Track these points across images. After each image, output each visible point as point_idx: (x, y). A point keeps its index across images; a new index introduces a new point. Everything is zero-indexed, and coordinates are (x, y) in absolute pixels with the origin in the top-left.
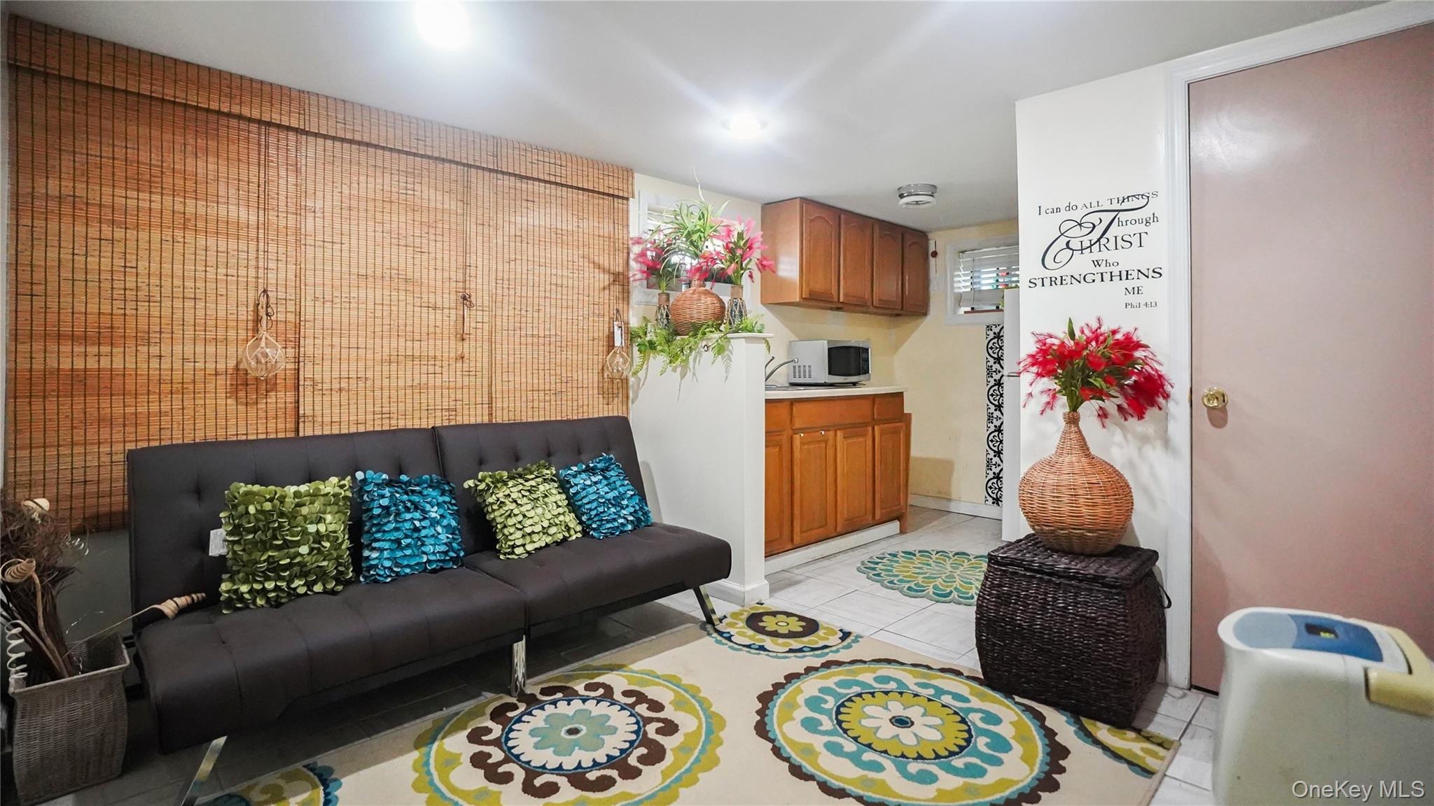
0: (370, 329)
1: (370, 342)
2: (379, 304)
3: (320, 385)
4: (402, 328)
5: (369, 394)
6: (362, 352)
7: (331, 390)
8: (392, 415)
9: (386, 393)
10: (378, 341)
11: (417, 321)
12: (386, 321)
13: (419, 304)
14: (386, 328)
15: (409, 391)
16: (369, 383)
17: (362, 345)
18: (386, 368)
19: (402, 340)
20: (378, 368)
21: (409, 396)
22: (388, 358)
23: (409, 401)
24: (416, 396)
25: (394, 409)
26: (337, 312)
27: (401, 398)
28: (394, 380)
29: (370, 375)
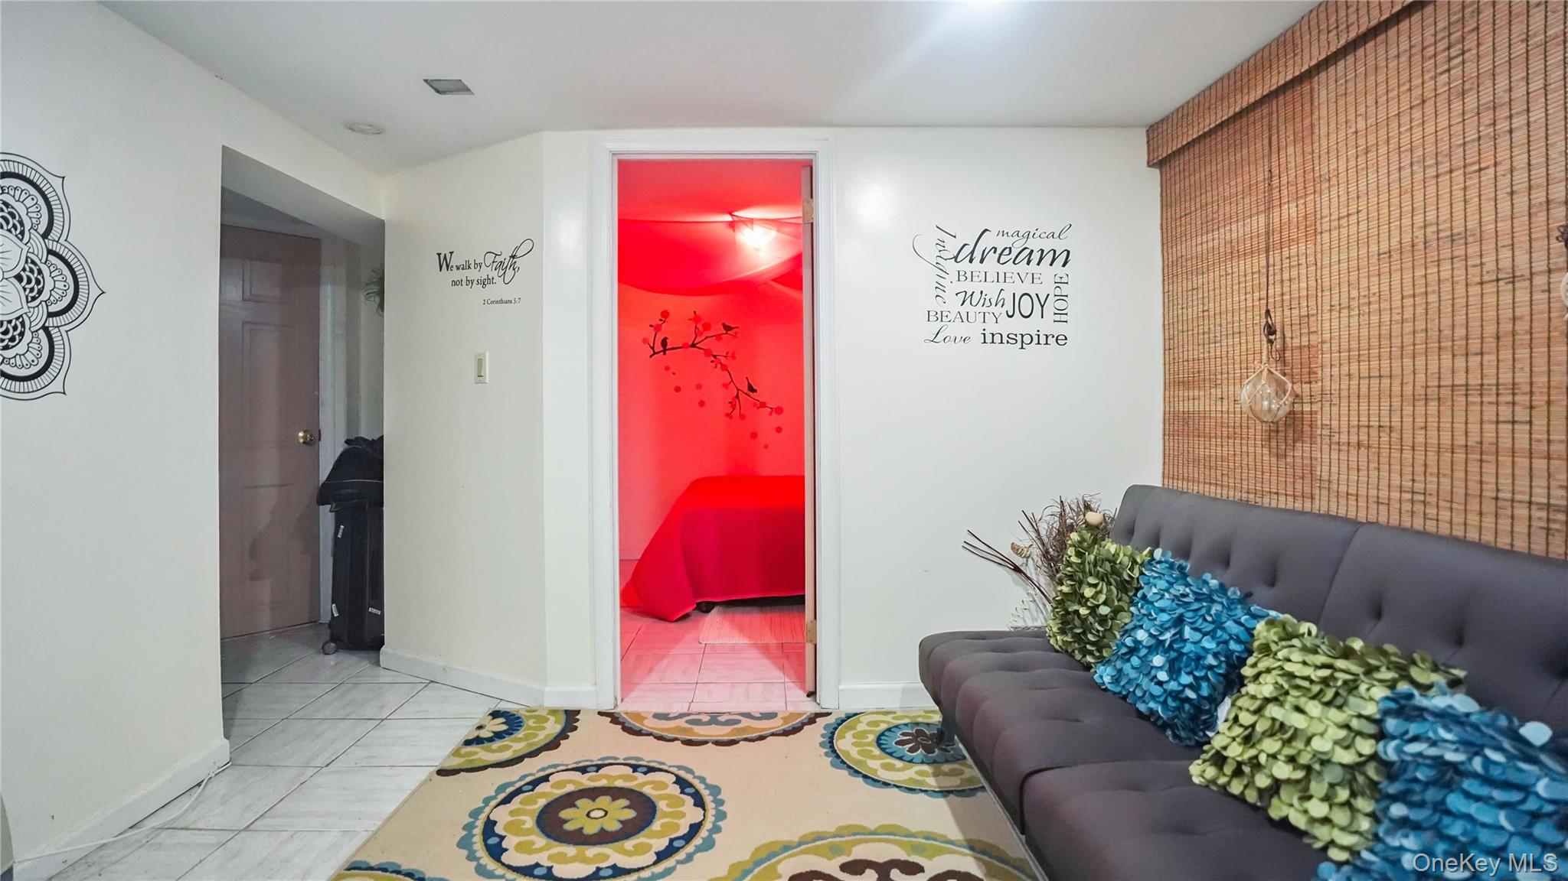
0: (1397, 342)
1: (1396, 364)
2: (1409, 296)
3: (1337, 436)
4: (1447, 332)
5: (1395, 455)
6: (1386, 382)
7: (1349, 443)
8: (1428, 499)
9: (1420, 457)
10: (1408, 362)
11: (1474, 313)
12: (1420, 325)
13: (1478, 280)
14: (1420, 336)
15: (1460, 457)
16: (1395, 435)
17: (1385, 372)
18: (1420, 409)
19: (1447, 357)
20: (1408, 410)
21: (1460, 467)
22: (1423, 392)
23: (1459, 474)
24: (1474, 468)
25: (1432, 487)
26: (1354, 321)
27: (1446, 469)
28: (1433, 433)
29: (1396, 424)
